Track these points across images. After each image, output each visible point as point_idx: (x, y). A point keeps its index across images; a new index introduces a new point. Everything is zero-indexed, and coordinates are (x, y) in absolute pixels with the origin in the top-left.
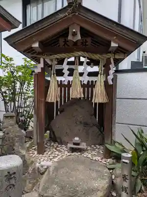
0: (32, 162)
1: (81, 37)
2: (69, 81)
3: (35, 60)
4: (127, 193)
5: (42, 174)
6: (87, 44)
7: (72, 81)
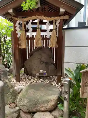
0: (12, 86)
1: (41, 5)
2: (33, 36)
3: (12, 21)
4: (67, 101)
5: (19, 93)
6: (45, 10)
7: (35, 35)
